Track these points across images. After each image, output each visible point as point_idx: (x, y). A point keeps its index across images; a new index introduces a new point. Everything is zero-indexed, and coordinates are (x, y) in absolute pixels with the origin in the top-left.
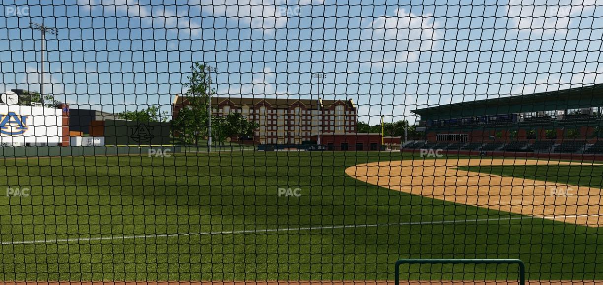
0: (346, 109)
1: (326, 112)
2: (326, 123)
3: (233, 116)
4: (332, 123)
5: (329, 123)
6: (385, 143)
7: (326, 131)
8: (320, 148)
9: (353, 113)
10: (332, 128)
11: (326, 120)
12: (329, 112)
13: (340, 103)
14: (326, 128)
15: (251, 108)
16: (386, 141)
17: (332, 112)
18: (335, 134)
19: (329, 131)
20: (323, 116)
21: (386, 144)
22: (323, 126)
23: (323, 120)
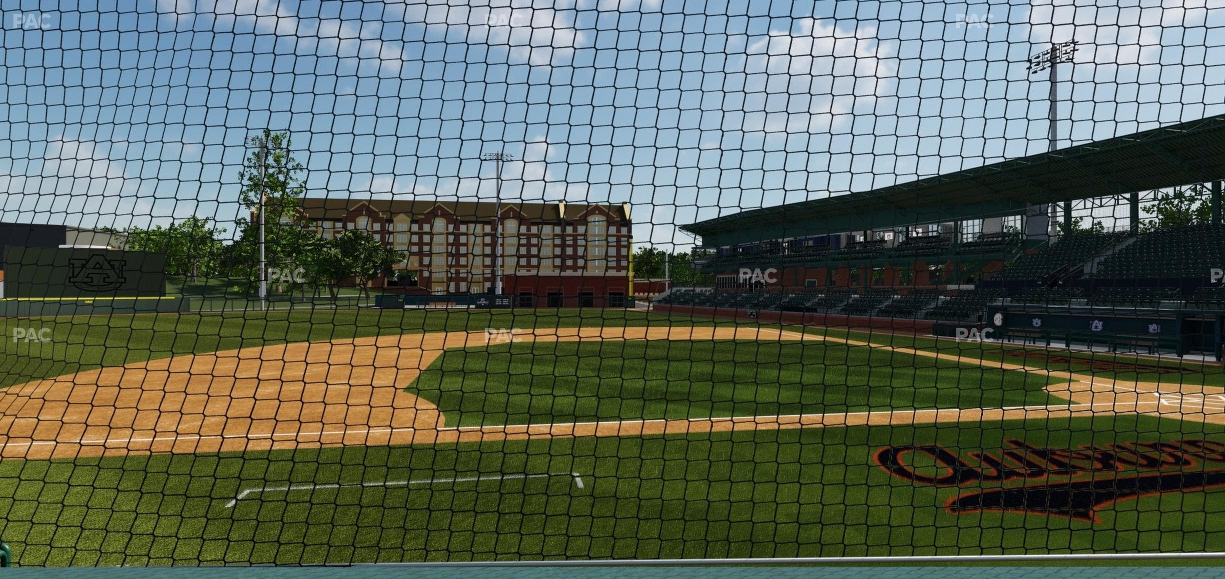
0: (610, 222)
1: (569, 230)
2: (569, 251)
3: (349, 237)
4: (580, 251)
5: (575, 251)
6: (634, 291)
7: (569, 268)
8: (498, 302)
9: (624, 231)
10: (581, 262)
11: (569, 246)
12: (575, 230)
13: (597, 209)
14: (569, 263)
15: (413, 221)
16: (638, 288)
17: (581, 229)
18: (586, 274)
19: (575, 268)
20: (563, 237)
21: (637, 294)
22: (563, 257)
23: (563, 246)
